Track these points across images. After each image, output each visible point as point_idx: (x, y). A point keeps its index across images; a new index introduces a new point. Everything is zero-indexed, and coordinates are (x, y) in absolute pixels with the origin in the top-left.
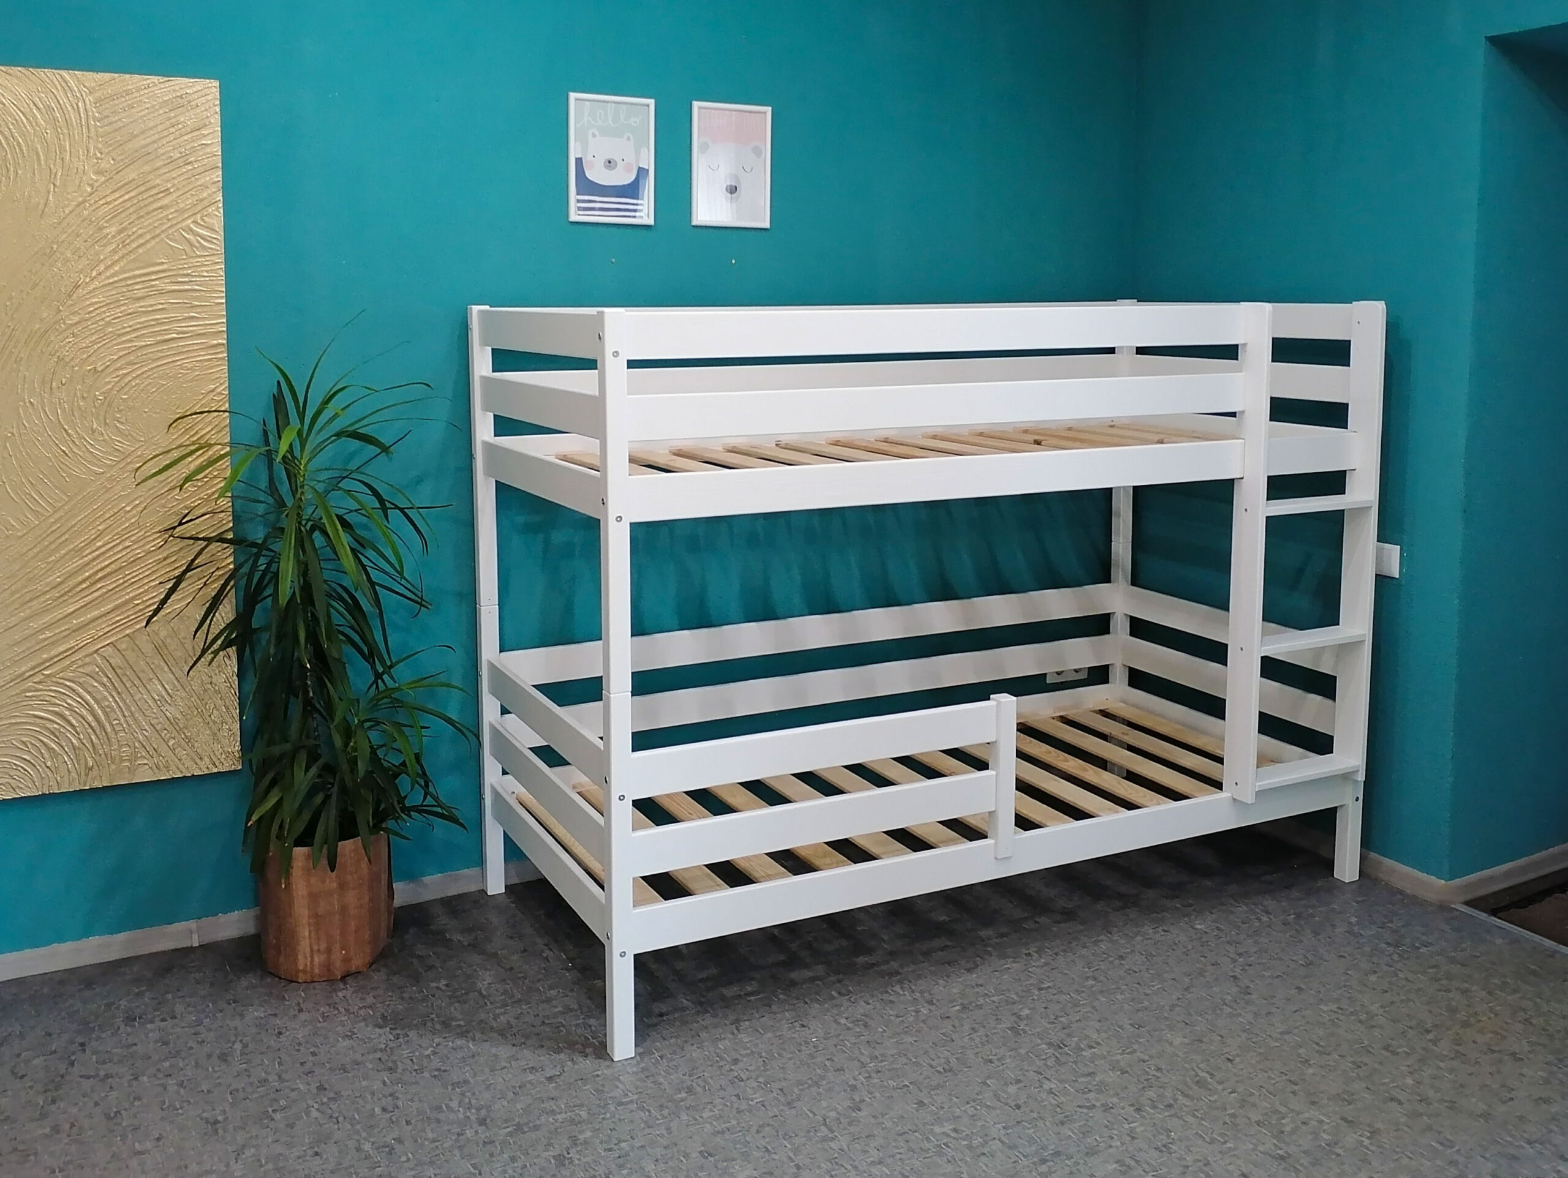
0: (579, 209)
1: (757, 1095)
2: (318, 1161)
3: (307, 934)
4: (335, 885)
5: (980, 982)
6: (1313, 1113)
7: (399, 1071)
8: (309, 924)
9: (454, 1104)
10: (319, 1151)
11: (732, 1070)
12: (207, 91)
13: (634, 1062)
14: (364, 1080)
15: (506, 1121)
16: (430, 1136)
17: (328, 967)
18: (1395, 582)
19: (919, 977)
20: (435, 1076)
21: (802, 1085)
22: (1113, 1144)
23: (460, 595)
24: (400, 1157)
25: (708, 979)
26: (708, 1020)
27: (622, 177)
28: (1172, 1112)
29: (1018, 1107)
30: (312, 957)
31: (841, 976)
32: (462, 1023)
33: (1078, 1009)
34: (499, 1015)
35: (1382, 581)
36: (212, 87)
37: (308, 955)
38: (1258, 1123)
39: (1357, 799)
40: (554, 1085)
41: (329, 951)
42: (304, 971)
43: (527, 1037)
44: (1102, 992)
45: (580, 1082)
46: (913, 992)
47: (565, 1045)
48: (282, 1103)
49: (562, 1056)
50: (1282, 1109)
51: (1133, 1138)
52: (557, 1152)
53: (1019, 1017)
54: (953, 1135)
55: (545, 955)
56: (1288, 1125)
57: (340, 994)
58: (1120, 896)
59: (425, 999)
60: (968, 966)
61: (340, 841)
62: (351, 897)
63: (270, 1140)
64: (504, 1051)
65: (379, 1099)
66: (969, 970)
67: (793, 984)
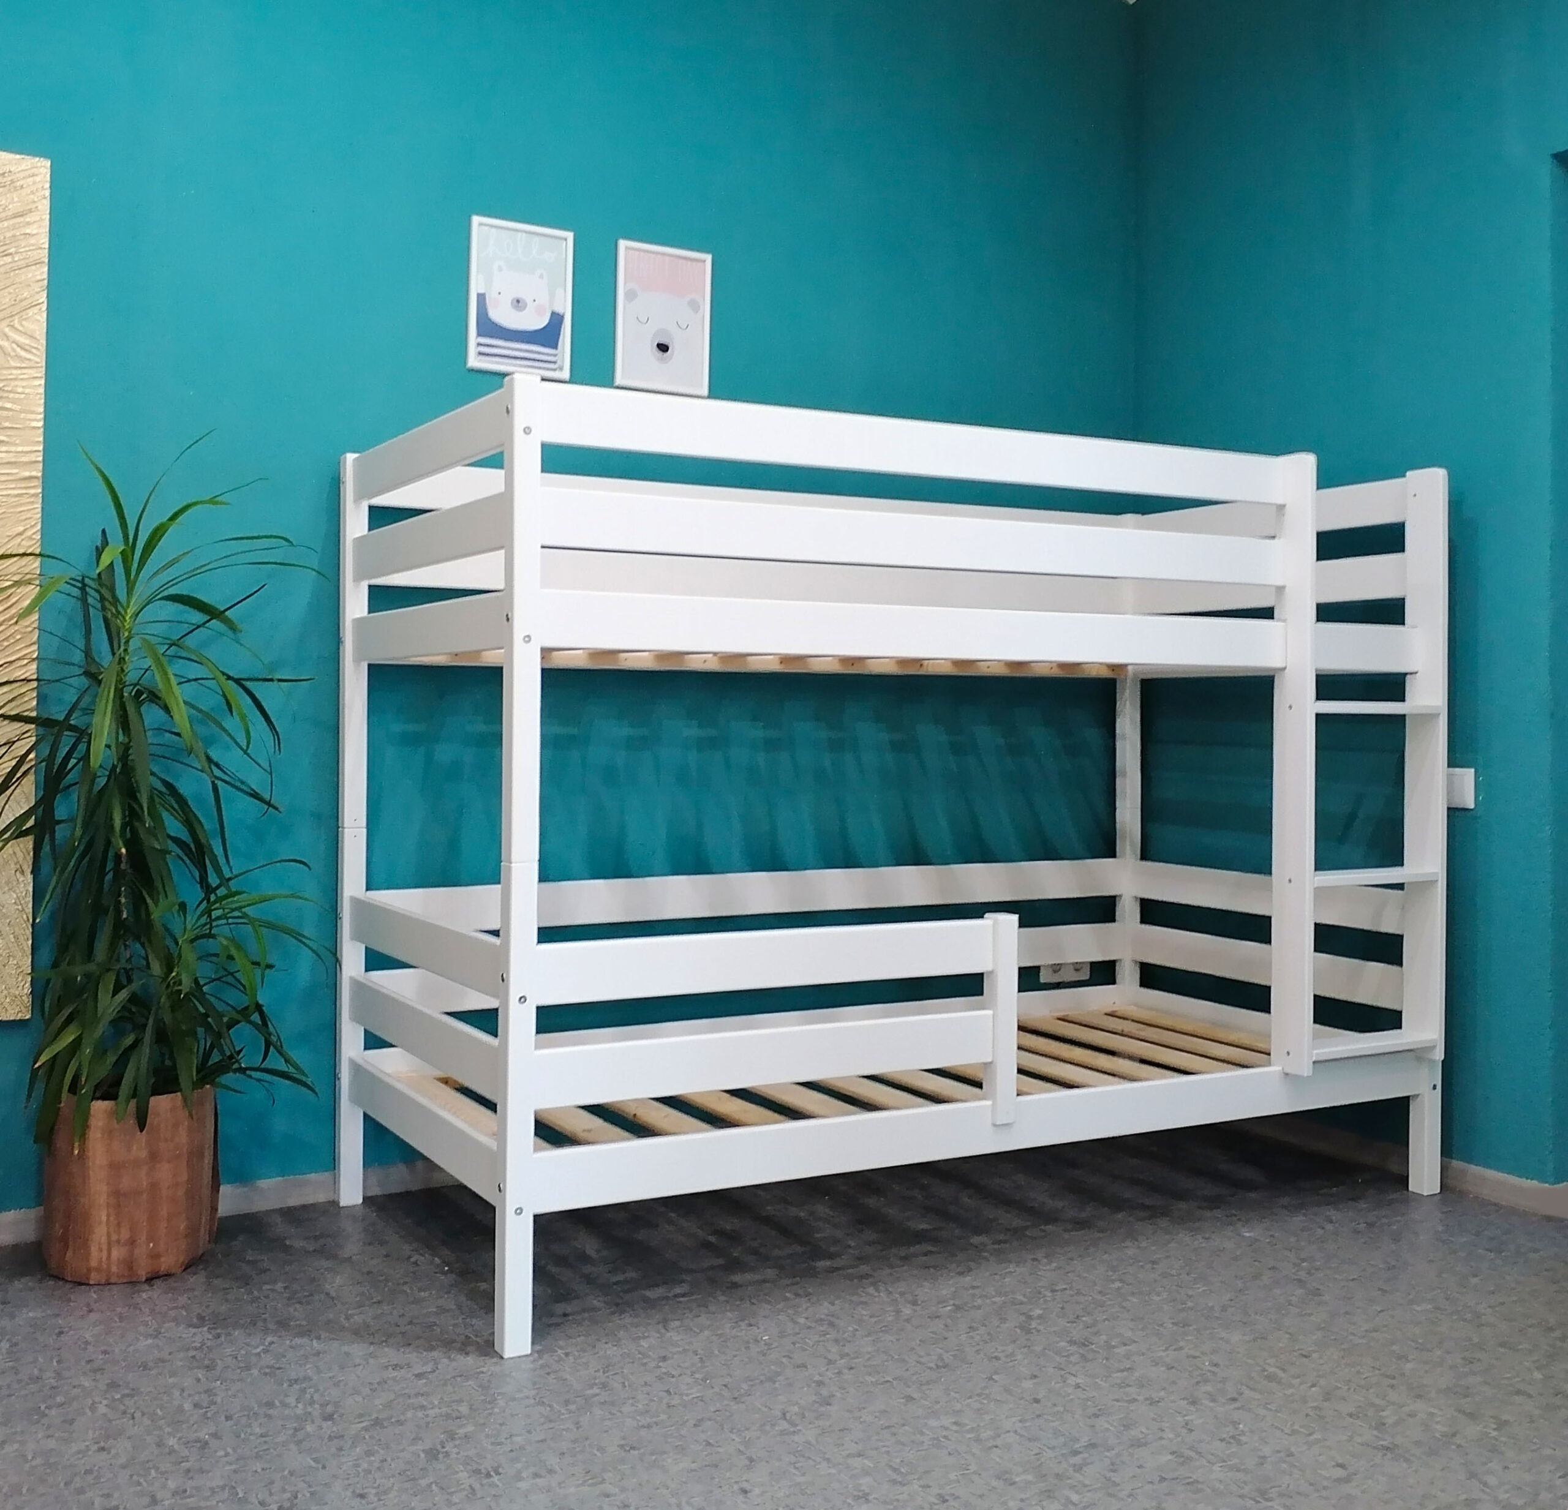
0: (480, 354)
1: (692, 1391)
2: (103, 1455)
3: (104, 1218)
4: (144, 1154)
5: (975, 1284)
6: (1419, 1406)
7: (219, 1368)
8: (108, 1205)
9: (291, 1400)
10: (106, 1446)
11: (660, 1367)
12: (35, 171)
13: (531, 1358)
14: (170, 1377)
15: (361, 1416)
16: (258, 1430)
17: (129, 1264)
18: (1469, 814)
19: (898, 1279)
20: (266, 1374)
21: (751, 1381)
22: (1165, 1436)
23: (317, 817)
24: (216, 1452)
25: (626, 1281)
26: (627, 1319)
28: (1237, 1405)
29: (1037, 1401)
30: (109, 1249)
31: (798, 1279)
32: (304, 1323)
33: (1104, 1309)
34: (352, 1316)
35: (1454, 813)
36: (42, 168)
37: (105, 1247)
38: (1351, 1415)
39: (1435, 1087)
40: (424, 1381)
41: (132, 1242)
42: (98, 1270)
43: (390, 1336)
44: (1133, 1294)
45: (459, 1379)
46: (890, 1293)
47: (439, 1343)
48: (59, 1399)
49: (435, 1354)
50: (1378, 1401)
51: (1191, 1431)
52: (428, 1445)
53: (1030, 1318)
54: (955, 1428)
55: (412, 1260)
56: (1389, 1416)
57: (144, 1295)
58: (1144, 1207)
59: (255, 1300)
60: (960, 1269)
61: (153, 1094)
62: (165, 1173)
63: (40, 1436)
64: (358, 1350)
65: (190, 1395)
66: (961, 1274)
67: (735, 1286)
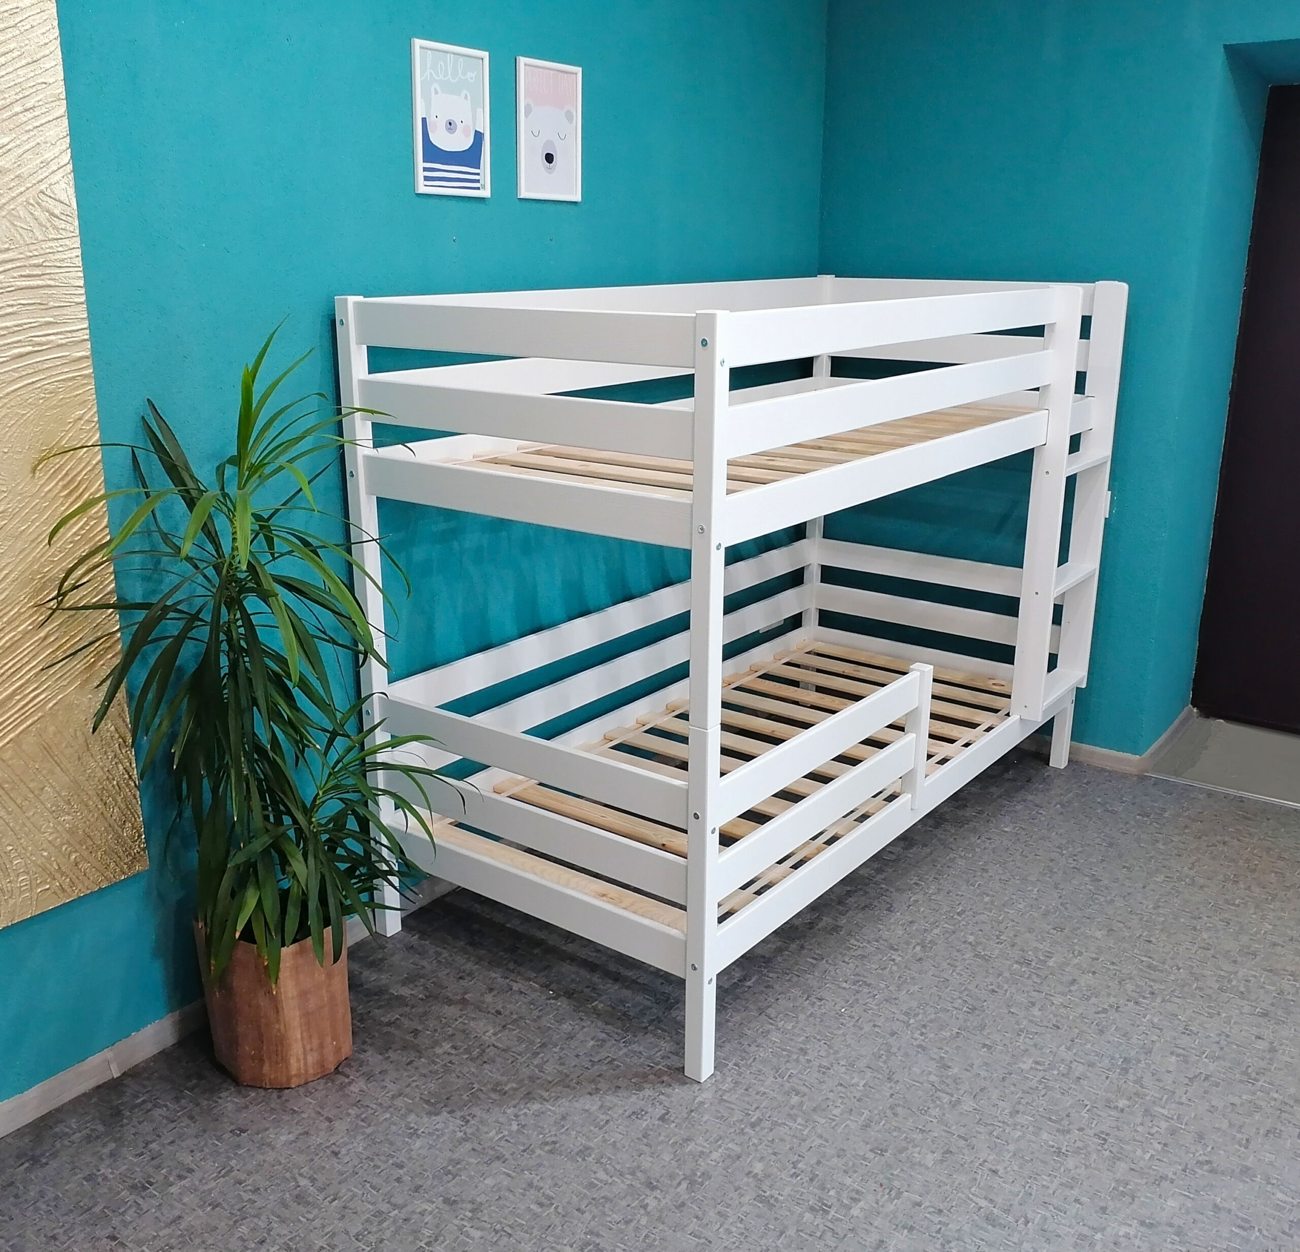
0: (426, 178)
3: (299, 1036)
8: (301, 1026)
13: (718, 1078)
27: (460, 142)
28: (1160, 998)
29: (1057, 1027)
30: (305, 1059)
37: (301, 1057)
38: (1221, 990)
39: (1072, 702)
42: (298, 1075)
46: (870, 942)
47: (638, 1079)
50: (1222, 973)
51: (1160, 1029)
55: (515, 989)
56: (1239, 985)
